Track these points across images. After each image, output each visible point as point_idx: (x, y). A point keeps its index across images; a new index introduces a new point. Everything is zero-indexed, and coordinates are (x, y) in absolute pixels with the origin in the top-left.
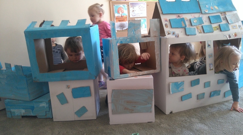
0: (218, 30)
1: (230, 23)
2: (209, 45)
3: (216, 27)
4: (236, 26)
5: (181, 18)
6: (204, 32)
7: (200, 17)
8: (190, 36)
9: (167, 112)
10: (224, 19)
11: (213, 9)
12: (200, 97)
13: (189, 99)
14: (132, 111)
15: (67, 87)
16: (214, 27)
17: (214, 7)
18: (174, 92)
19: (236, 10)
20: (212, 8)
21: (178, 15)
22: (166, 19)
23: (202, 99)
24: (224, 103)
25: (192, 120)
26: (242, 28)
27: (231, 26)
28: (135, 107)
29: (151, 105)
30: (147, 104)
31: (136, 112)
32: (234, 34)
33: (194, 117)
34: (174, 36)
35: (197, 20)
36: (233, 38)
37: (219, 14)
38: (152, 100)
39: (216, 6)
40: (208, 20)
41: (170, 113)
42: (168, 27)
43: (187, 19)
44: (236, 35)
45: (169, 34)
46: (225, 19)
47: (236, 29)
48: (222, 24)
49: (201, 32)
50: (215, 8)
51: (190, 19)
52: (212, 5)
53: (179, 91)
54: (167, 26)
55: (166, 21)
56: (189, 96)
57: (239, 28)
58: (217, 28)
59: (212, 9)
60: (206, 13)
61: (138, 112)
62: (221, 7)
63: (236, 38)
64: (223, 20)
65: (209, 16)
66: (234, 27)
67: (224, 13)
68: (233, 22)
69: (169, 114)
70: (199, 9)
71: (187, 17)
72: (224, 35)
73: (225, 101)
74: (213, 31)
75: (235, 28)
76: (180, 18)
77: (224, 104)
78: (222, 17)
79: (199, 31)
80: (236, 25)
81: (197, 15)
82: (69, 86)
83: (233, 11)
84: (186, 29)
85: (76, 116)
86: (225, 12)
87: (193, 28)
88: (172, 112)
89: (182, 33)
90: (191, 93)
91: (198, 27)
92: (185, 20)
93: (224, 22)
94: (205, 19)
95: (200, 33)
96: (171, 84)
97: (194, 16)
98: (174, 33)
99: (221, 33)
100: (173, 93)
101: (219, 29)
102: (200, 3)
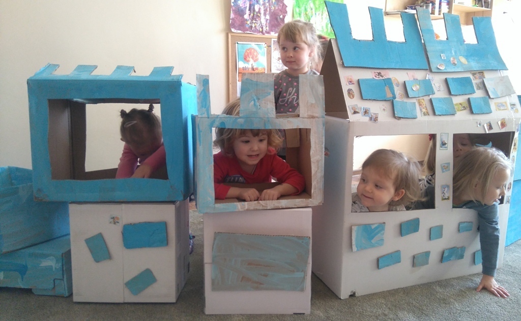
0: (464, 111)
1: (491, 97)
2: (443, 144)
3: (460, 104)
4: (504, 104)
5: (383, 78)
6: (434, 114)
7: (427, 78)
8: (402, 121)
9: (344, 294)
10: (479, 88)
11: (456, 63)
12: (418, 260)
13: (394, 264)
14: (258, 286)
15: (112, 220)
16: (457, 104)
17: (459, 60)
18: (361, 248)
19: (507, 69)
20: (454, 60)
21: (378, 71)
22: (350, 78)
23: (423, 265)
24: (473, 278)
25: (400, 314)
26: (517, 109)
27: (495, 103)
28: (266, 276)
29: (303, 273)
30: (294, 271)
31: (267, 289)
32: (499, 123)
33: (404, 309)
34: (366, 119)
35: (419, 85)
36: (496, 130)
37: (470, 75)
38: (306, 263)
39: (463, 56)
40: (443, 87)
41: (351, 296)
42: (353, 97)
43: (398, 82)
44: (503, 125)
45: (355, 112)
46: (481, 86)
47: (505, 111)
48: (475, 98)
49: (428, 113)
50: (461, 62)
51: (405, 82)
52: (454, 54)
53: (373, 246)
54: (352, 95)
55: (351, 82)
56: (394, 257)
57: (512, 108)
58: (464, 107)
59: (454, 63)
60: (439, 72)
61: (271, 289)
62: (473, 60)
63: (503, 130)
64: (477, 89)
65: (446, 79)
66: (500, 106)
67: (479, 73)
68: (499, 94)
69: (348, 297)
70: (426, 60)
71: (399, 77)
72: (478, 123)
73: (475, 274)
74: (455, 112)
75: (502, 108)
76: (381, 78)
77: (472, 280)
78: (475, 82)
79: (424, 110)
80: (506, 103)
81: (420, 75)
82: (117, 218)
83: (500, 70)
84: (394, 103)
85: (127, 292)
86: (482, 73)
87: (411, 103)
88: (354, 293)
89: (385, 113)
90: (398, 252)
91: (422, 101)
92: (392, 84)
93: (479, 94)
94: (437, 85)
95: (425, 114)
96: (355, 229)
97: (413, 76)
98: (366, 112)
99: (471, 117)
100: (358, 250)
101: (469, 109)
102: (428, 49)
